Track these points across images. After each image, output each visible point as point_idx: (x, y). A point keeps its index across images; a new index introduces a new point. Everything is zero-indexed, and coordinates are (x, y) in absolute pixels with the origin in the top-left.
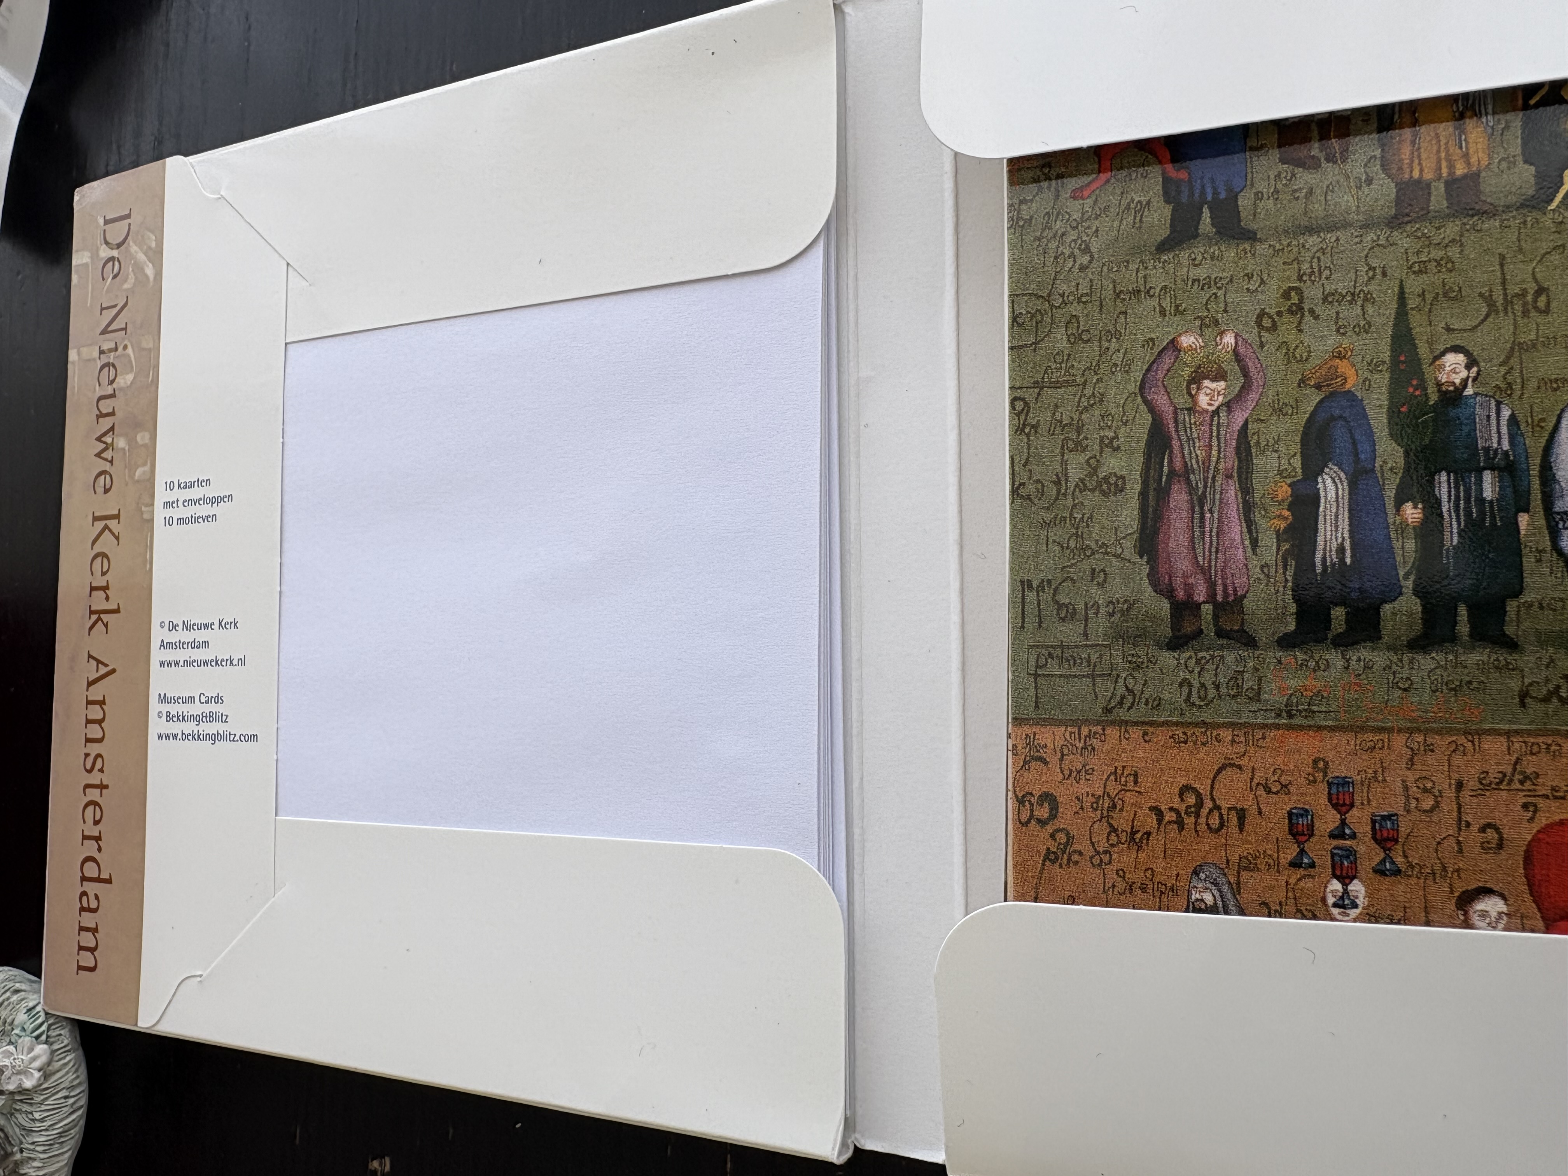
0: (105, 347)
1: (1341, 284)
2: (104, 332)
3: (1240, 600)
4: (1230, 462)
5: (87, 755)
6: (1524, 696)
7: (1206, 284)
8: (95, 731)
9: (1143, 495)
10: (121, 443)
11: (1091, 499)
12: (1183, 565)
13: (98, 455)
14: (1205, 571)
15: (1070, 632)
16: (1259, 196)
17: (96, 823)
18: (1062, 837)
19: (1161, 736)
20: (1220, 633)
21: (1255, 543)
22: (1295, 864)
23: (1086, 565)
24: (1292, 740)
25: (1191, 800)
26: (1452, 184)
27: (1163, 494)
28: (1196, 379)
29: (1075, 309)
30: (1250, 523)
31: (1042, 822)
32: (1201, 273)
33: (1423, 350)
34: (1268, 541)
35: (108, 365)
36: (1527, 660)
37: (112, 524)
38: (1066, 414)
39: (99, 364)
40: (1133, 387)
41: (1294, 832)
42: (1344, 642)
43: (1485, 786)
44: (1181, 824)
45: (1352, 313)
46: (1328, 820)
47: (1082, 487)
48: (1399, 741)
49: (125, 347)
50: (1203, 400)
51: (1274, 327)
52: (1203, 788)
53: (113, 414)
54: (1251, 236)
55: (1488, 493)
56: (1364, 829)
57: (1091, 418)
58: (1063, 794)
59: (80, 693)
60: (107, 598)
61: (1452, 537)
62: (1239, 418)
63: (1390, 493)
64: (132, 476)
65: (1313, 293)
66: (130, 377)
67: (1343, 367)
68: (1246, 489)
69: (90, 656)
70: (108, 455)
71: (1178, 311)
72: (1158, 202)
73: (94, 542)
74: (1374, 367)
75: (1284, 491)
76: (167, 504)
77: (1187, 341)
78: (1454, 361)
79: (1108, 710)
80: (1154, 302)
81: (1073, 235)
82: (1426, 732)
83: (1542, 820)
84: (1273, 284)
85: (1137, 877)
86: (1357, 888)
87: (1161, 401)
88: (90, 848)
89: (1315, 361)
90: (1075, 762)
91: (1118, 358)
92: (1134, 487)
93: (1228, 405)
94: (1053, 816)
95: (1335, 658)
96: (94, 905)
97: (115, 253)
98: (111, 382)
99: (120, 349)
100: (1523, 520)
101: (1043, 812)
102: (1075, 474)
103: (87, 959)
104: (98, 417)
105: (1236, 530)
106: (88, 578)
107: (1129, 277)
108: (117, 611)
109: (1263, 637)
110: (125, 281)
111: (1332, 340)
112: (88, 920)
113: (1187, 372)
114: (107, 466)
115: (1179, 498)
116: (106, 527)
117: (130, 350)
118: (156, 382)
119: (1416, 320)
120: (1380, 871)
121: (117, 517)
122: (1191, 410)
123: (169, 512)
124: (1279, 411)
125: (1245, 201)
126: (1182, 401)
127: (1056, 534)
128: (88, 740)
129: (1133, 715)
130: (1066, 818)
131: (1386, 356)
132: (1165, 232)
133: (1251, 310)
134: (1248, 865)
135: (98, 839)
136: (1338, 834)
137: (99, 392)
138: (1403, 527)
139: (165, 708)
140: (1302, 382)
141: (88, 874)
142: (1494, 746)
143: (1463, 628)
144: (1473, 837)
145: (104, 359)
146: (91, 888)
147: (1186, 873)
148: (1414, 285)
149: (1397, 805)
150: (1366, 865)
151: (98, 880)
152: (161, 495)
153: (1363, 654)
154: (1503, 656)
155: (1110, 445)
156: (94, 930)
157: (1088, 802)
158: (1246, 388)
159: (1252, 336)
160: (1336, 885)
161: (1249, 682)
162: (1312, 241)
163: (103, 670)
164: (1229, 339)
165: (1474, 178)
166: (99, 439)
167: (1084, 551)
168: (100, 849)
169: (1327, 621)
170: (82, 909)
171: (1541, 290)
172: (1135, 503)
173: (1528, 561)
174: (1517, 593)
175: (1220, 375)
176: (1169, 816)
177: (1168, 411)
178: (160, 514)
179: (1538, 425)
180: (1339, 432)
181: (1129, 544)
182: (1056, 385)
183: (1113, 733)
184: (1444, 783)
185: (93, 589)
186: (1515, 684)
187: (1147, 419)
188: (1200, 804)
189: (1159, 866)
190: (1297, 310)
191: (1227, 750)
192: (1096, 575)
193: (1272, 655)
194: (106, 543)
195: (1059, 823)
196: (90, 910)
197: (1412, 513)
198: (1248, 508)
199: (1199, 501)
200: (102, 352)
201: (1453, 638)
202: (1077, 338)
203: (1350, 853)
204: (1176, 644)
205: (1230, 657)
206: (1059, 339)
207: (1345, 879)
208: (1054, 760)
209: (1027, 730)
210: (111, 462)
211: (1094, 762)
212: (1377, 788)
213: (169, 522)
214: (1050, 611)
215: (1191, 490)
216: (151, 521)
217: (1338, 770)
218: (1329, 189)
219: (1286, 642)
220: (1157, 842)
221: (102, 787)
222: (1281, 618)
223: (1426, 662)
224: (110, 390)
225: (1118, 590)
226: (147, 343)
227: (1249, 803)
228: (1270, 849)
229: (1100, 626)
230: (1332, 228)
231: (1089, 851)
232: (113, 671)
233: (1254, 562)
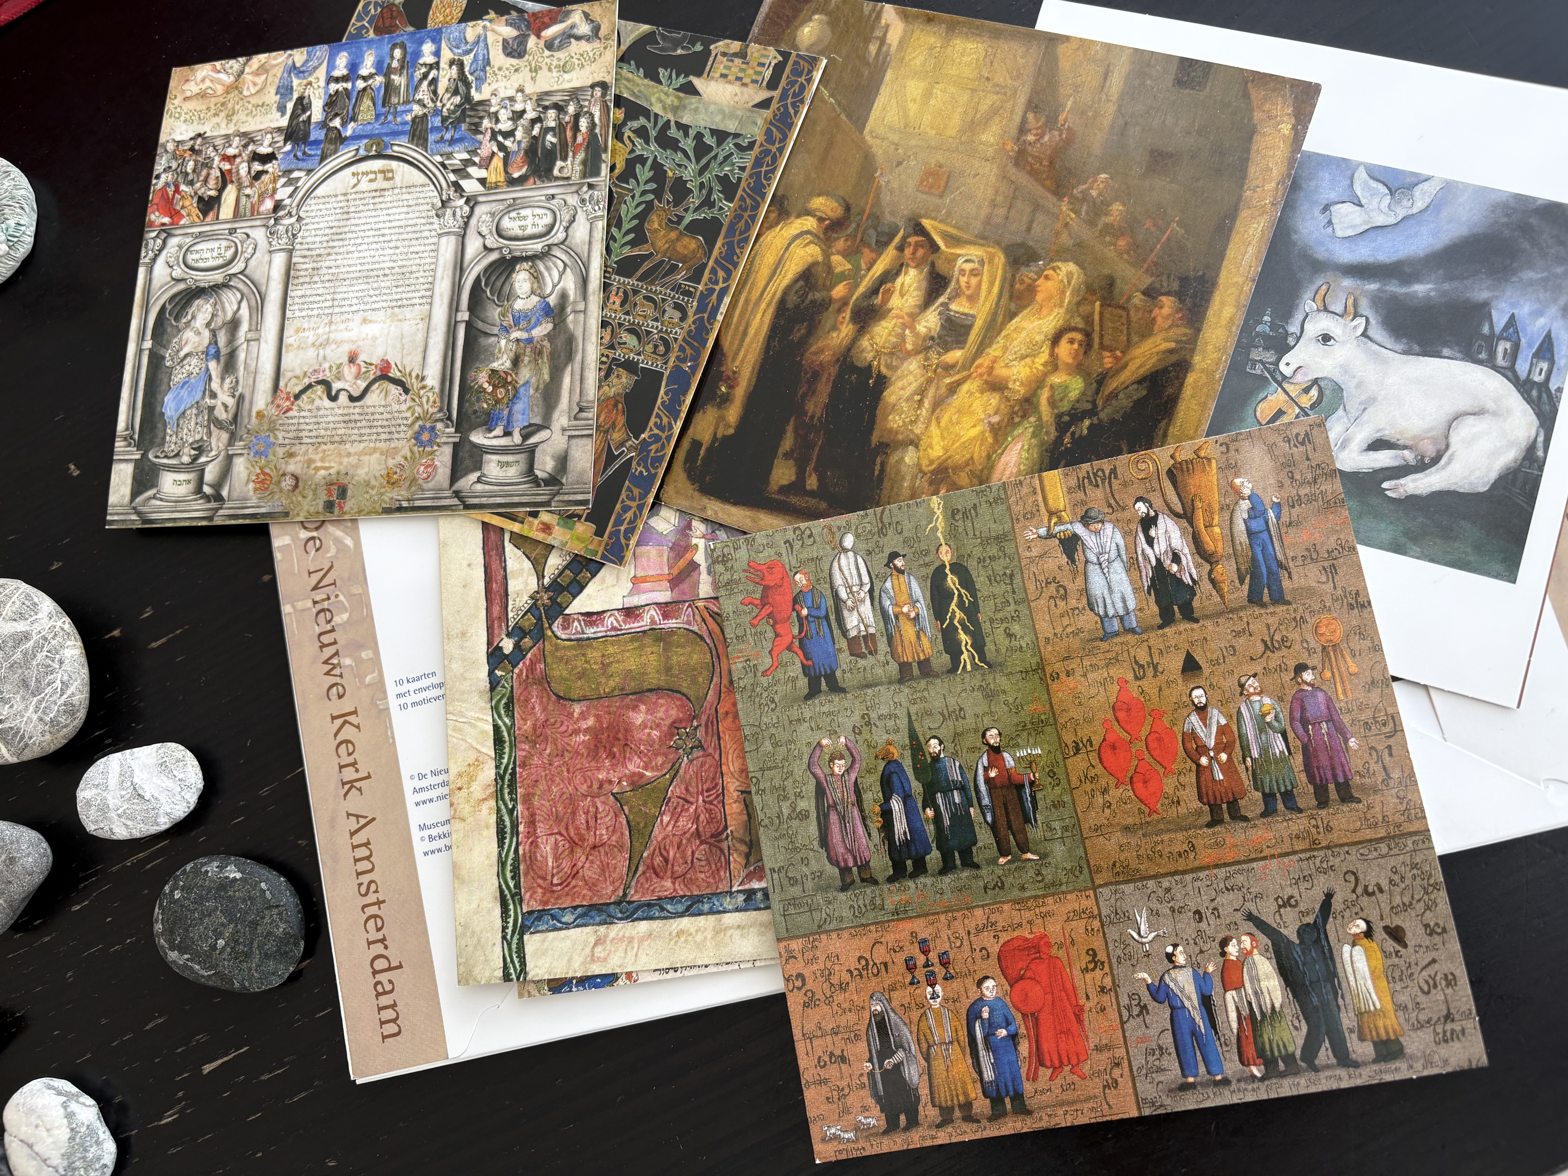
0: (318, 598)
1: (884, 711)
2: (315, 588)
3: (868, 863)
4: (853, 798)
5: (360, 885)
6: (985, 888)
7: (830, 713)
8: (365, 865)
9: (818, 818)
10: (347, 661)
11: (795, 823)
12: (841, 850)
13: (328, 673)
14: (850, 851)
15: (796, 891)
16: (844, 671)
17: (379, 930)
18: (809, 994)
19: (845, 934)
20: (863, 880)
21: (869, 835)
22: (912, 983)
23: (798, 857)
24: (902, 925)
25: (863, 962)
26: (920, 663)
27: (826, 816)
28: (832, 760)
29: (773, 730)
30: (866, 826)
31: (799, 989)
32: (825, 709)
33: (921, 738)
34: (875, 833)
35: (323, 610)
36: (984, 872)
37: (351, 718)
38: (777, 782)
39: (314, 611)
40: (805, 766)
41: (909, 968)
42: (914, 876)
43: (979, 931)
44: (861, 976)
45: (890, 724)
46: (921, 960)
47: (790, 818)
48: (943, 917)
49: (337, 596)
50: (836, 770)
51: (860, 733)
52: (867, 955)
53: (335, 643)
54: (843, 690)
55: (957, 801)
56: (936, 961)
57: (789, 783)
58: (806, 972)
59: (345, 841)
60: (357, 771)
61: (947, 822)
62: (853, 776)
63: (920, 805)
64: (362, 680)
65: (873, 715)
66: (345, 616)
67: (892, 749)
68: (861, 810)
69: (349, 815)
70: (337, 671)
71: (819, 728)
72: (801, 676)
73: (336, 735)
74: (903, 748)
75: (877, 809)
76: (399, 696)
77: (825, 742)
78: (934, 742)
79: (819, 927)
80: (807, 725)
81: (765, 695)
82: (953, 911)
83: (1002, 941)
84: (857, 713)
85: (846, 1005)
86: (938, 988)
87: (818, 771)
88: (378, 949)
89: (880, 747)
90: (809, 955)
91: (796, 753)
92: (813, 815)
93: (847, 771)
94: (804, 984)
95: (911, 884)
96: (388, 987)
97: (315, 534)
98: (329, 621)
99: (333, 598)
100: (972, 810)
101: (799, 983)
102: (786, 812)
103: (391, 1028)
104: (321, 647)
105: (860, 830)
106: (336, 760)
107: (794, 714)
108: (369, 777)
109: (880, 878)
110: (328, 551)
111: (885, 737)
112: (385, 1000)
113: (827, 757)
114: (338, 680)
115: (834, 818)
116: (345, 722)
117: (341, 598)
118: (370, 616)
119: (916, 725)
120: (945, 979)
121: (355, 712)
122: (832, 775)
123: (402, 701)
124: (869, 772)
125: (838, 674)
126: (827, 771)
127: (782, 843)
128: (359, 874)
129: (832, 927)
130: (810, 985)
131: (907, 742)
132: (807, 691)
133: (849, 725)
134: (893, 988)
135: (383, 940)
136: (926, 965)
137: (318, 630)
138: (927, 819)
139: (426, 833)
140: (876, 757)
141: (377, 968)
142: (978, 912)
143: (958, 862)
144: (977, 955)
145: (319, 607)
146: (383, 977)
147: (867, 998)
148: (913, 709)
149: (947, 947)
150: (939, 977)
151: (390, 969)
152: (392, 690)
153: (922, 880)
154: (974, 872)
155: (799, 795)
156: (393, 1006)
157: (818, 974)
158: (854, 761)
159: (852, 738)
160: (929, 989)
161: (878, 901)
162: (869, 691)
163: (362, 821)
164: (843, 740)
165: (927, 660)
166: (326, 662)
167: (795, 849)
168: (386, 947)
169: (905, 867)
170: (378, 995)
171: (961, 709)
172: (815, 823)
173: (977, 829)
174: (975, 844)
175: (841, 757)
176: (855, 973)
177: (822, 776)
178: (393, 703)
179: (970, 768)
180: (895, 778)
181: (816, 843)
182: (770, 769)
183: (824, 937)
184: (963, 933)
185: (341, 767)
186: (981, 884)
187: (812, 782)
188: (867, 964)
189: (855, 997)
190: (868, 724)
191: (875, 935)
192: (805, 861)
193: (886, 887)
194: (348, 732)
195: (808, 987)
196: (385, 993)
197: (930, 812)
198: (864, 819)
199: (842, 818)
200: (315, 603)
201: (955, 867)
202: (776, 745)
203: (933, 973)
204: (844, 888)
205: (868, 891)
206: (767, 746)
207: (932, 985)
208: (800, 956)
209: (784, 943)
210: (341, 676)
211: (818, 954)
212: (938, 941)
213: (404, 706)
214: (785, 882)
215: (839, 813)
216: (387, 709)
217: (922, 935)
218: (872, 668)
219: (890, 880)
220: (852, 986)
221: (379, 903)
222: (886, 869)
223: (947, 879)
224: (329, 627)
225: (814, 866)
226: (356, 590)
227: (888, 959)
228: (900, 978)
229: (809, 885)
230: (876, 685)
231: (823, 998)
232: (374, 819)
233: (871, 845)
